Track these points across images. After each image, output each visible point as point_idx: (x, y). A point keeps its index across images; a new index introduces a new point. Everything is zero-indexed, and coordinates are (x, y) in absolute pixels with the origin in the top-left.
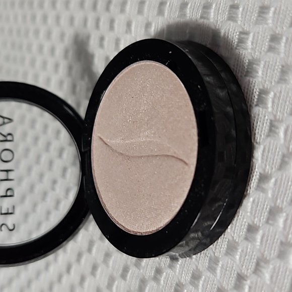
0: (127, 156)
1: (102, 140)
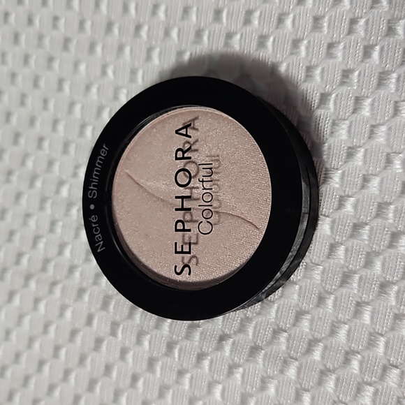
1: (132, 179)
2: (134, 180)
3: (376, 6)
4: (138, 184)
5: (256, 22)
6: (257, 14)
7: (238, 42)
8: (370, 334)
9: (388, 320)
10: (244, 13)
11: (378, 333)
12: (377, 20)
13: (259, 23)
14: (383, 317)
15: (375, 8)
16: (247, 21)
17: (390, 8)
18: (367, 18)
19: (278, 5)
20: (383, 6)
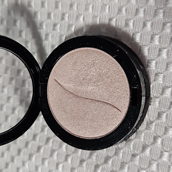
0: (76, 95)
1: (57, 82)
2: (58, 83)
3: (120, 13)
4: (60, 84)
5: (67, 19)
6: (67, 15)
7: (59, 28)
8: (122, 163)
9: (129, 157)
10: (61, 14)
11: (125, 162)
12: (120, 20)
13: (68, 19)
14: (127, 155)
15: (120, 14)
16: (63, 19)
17: (126, 14)
18: (116, 18)
19: (76, 11)
20: (123, 13)
